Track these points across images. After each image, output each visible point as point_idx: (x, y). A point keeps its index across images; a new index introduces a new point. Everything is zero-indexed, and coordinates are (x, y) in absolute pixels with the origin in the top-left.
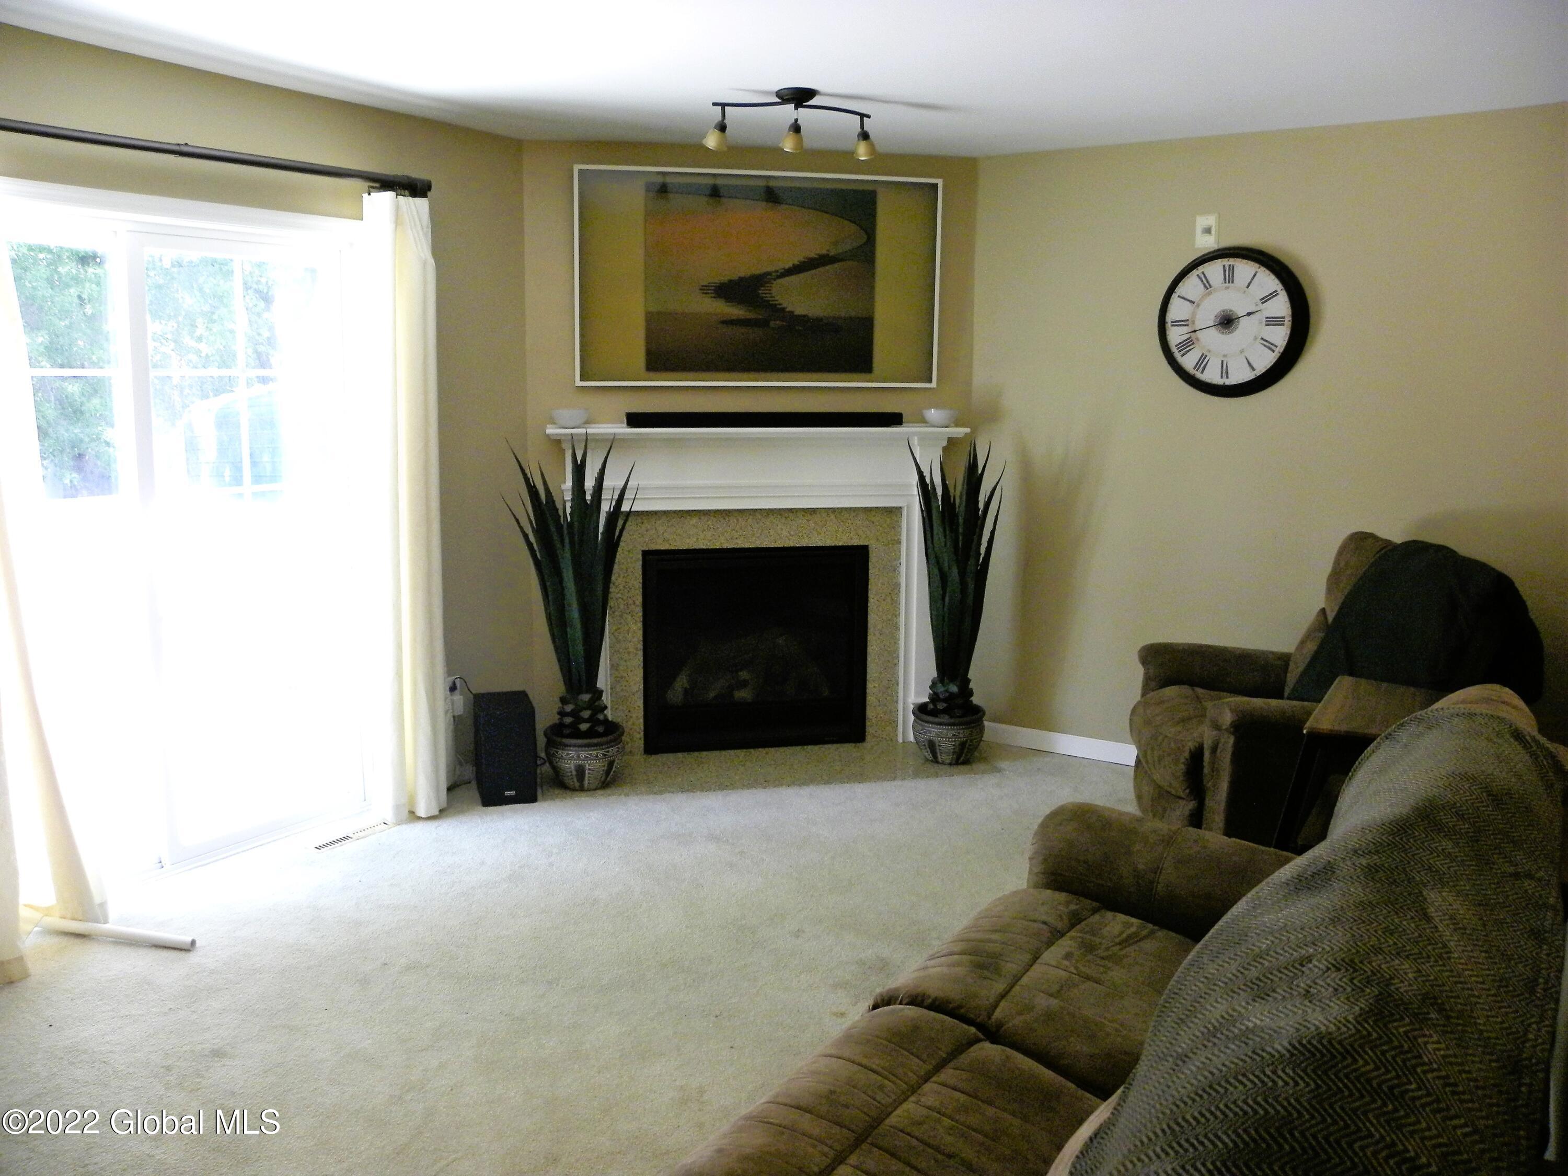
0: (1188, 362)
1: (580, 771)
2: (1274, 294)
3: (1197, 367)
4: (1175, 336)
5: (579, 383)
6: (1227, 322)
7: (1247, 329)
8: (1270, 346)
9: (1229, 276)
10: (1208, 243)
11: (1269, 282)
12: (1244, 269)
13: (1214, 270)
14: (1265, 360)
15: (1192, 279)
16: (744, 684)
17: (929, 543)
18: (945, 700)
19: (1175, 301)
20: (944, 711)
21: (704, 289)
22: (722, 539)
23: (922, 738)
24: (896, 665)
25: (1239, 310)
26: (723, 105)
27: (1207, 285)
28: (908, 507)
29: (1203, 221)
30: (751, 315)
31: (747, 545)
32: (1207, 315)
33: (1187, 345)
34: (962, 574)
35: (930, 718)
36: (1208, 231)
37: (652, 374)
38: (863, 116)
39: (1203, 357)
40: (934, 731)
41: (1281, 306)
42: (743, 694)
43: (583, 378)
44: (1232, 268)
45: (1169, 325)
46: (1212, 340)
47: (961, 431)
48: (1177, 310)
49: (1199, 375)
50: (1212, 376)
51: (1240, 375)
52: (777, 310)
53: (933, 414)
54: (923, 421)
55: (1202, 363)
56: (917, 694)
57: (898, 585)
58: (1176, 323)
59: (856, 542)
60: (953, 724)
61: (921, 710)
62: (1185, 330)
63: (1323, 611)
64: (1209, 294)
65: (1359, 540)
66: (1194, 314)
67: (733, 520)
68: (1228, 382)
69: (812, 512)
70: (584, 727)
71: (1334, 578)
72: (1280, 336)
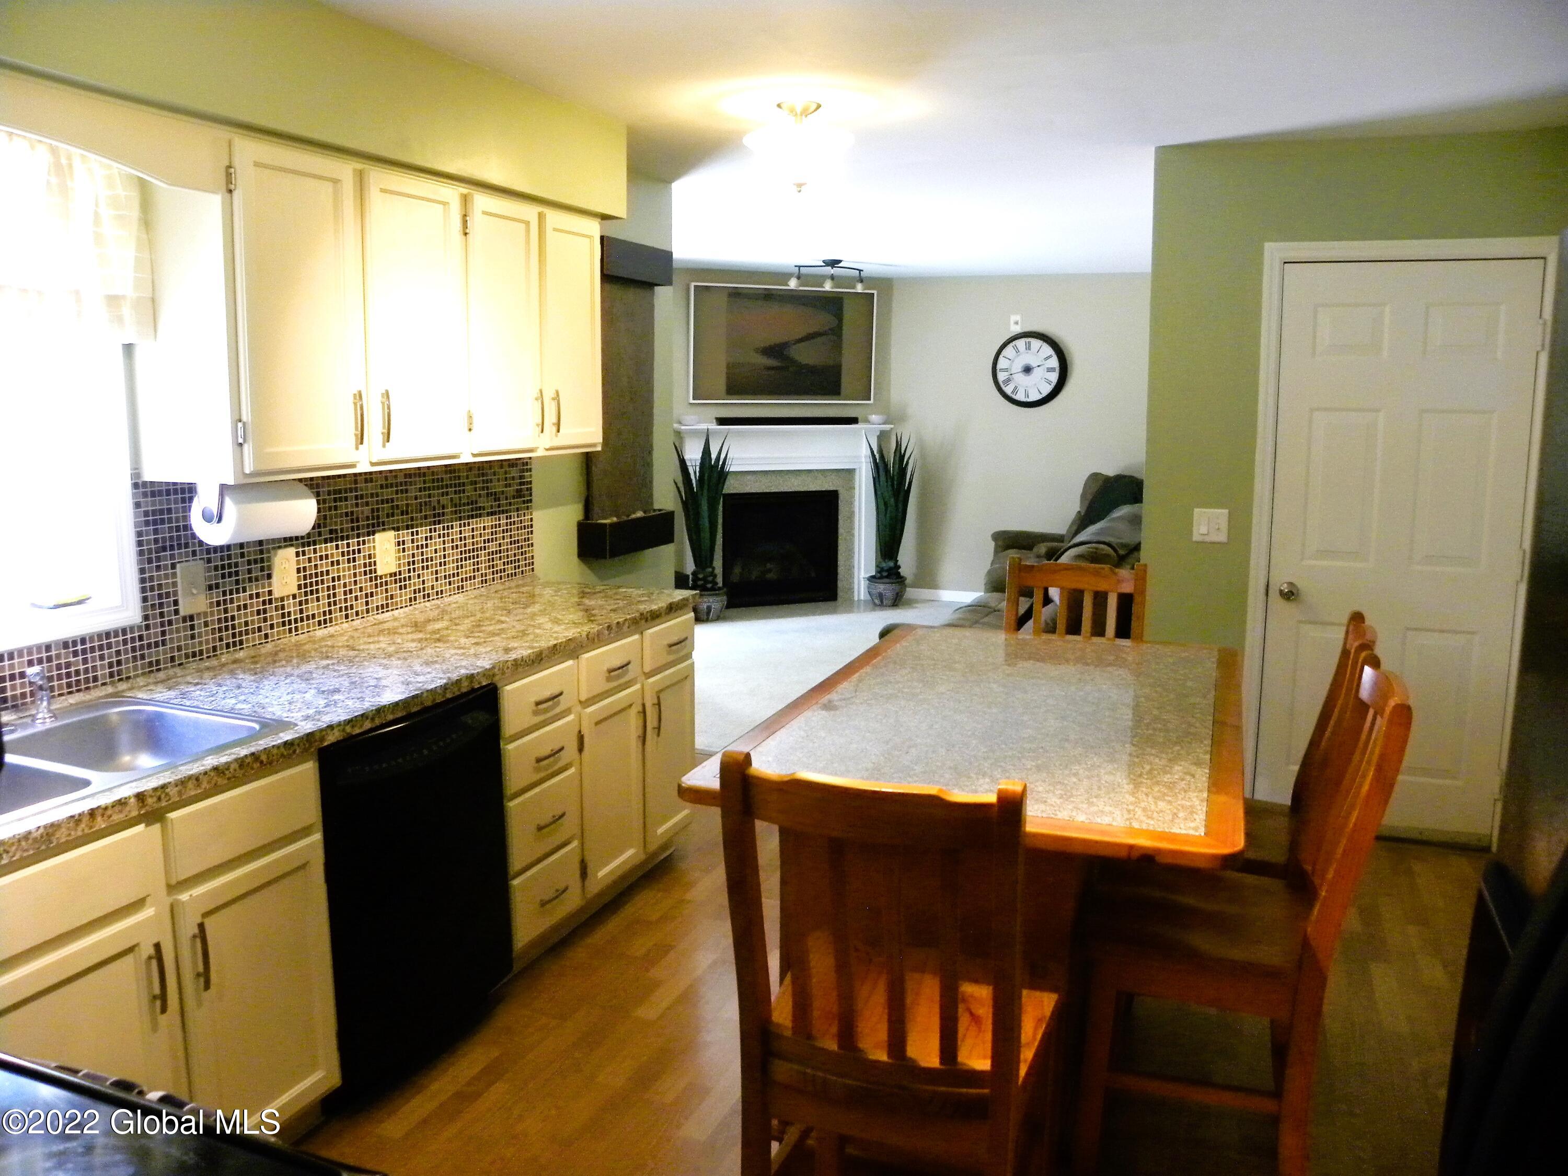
0: (1008, 390)
1: (709, 608)
2: (1050, 357)
3: (1013, 392)
4: (1001, 377)
5: (692, 401)
6: (1027, 370)
7: (1037, 373)
8: (1049, 383)
9: (1028, 347)
10: (1017, 329)
11: (1048, 350)
12: (1036, 343)
13: (1021, 343)
14: (1047, 389)
15: (1009, 348)
16: (770, 571)
17: (877, 485)
18: (887, 571)
19: (1001, 358)
20: (887, 577)
21: (757, 350)
22: (764, 487)
23: (874, 592)
24: (853, 557)
25: (1034, 364)
26: (799, 267)
27: (1017, 351)
28: (860, 468)
29: (1014, 318)
30: (779, 364)
31: (777, 490)
32: (1018, 366)
33: (1007, 381)
34: (896, 501)
35: (878, 581)
36: (1017, 323)
37: (729, 397)
38: (860, 271)
39: (1016, 388)
40: (881, 587)
41: (1054, 362)
42: (771, 576)
43: (694, 399)
44: (1029, 343)
45: (998, 371)
46: (1021, 379)
47: (887, 427)
48: (1002, 363)
49: (1014, 397)
50: (1020, 397)
51: (1034, 397)
52: (793, 362)
53: (874, 418)
54: (867, 421)
55: (1015, 390)
56: (866, 572)
57: (853, 512)
58: (1002, 370)
59: (832, 488)
60: (892, 583)
61: (872, 579)
62: (1006, 374)
63: (1079, 512)
64: (1018, 356)
65: (1094, 477)
66: (1011, 365)
67: (769, 477)
68: (1029, 400)
69: (809, 471)
70: (709, 586)
71: (1083, 496)
72: (1054, 377)
